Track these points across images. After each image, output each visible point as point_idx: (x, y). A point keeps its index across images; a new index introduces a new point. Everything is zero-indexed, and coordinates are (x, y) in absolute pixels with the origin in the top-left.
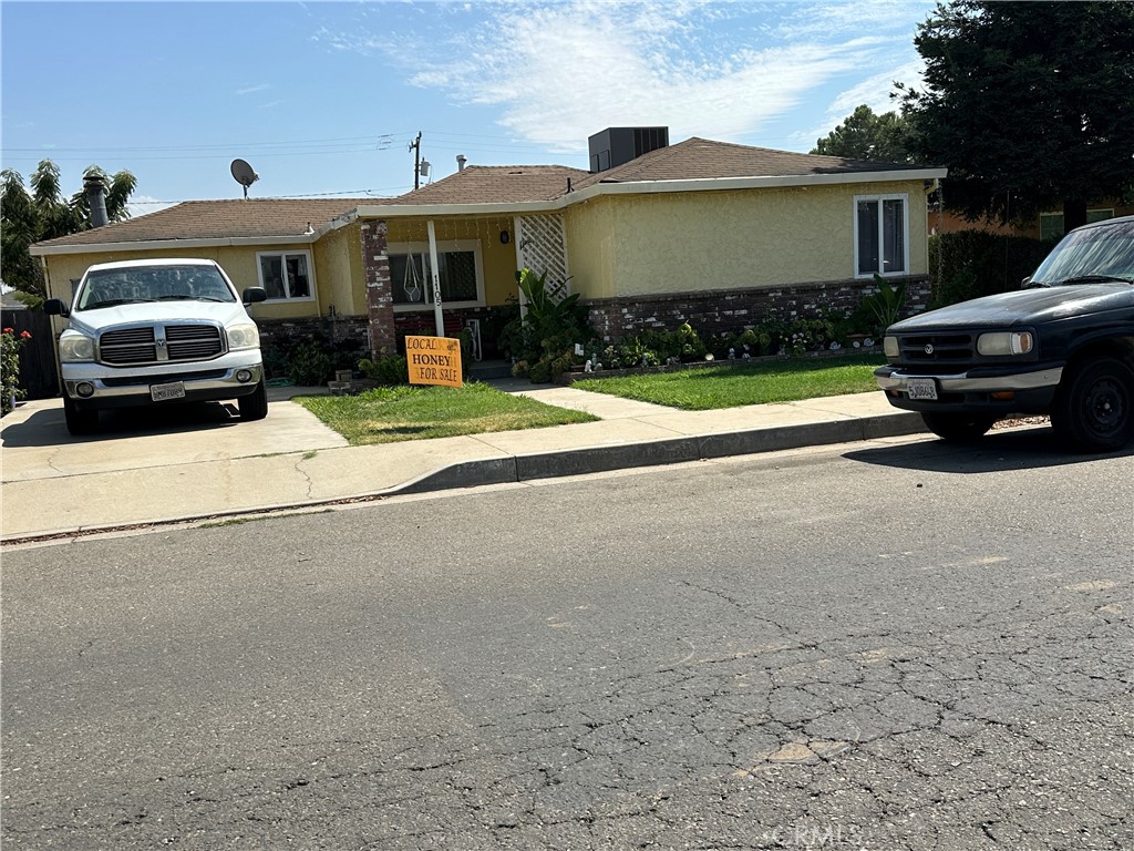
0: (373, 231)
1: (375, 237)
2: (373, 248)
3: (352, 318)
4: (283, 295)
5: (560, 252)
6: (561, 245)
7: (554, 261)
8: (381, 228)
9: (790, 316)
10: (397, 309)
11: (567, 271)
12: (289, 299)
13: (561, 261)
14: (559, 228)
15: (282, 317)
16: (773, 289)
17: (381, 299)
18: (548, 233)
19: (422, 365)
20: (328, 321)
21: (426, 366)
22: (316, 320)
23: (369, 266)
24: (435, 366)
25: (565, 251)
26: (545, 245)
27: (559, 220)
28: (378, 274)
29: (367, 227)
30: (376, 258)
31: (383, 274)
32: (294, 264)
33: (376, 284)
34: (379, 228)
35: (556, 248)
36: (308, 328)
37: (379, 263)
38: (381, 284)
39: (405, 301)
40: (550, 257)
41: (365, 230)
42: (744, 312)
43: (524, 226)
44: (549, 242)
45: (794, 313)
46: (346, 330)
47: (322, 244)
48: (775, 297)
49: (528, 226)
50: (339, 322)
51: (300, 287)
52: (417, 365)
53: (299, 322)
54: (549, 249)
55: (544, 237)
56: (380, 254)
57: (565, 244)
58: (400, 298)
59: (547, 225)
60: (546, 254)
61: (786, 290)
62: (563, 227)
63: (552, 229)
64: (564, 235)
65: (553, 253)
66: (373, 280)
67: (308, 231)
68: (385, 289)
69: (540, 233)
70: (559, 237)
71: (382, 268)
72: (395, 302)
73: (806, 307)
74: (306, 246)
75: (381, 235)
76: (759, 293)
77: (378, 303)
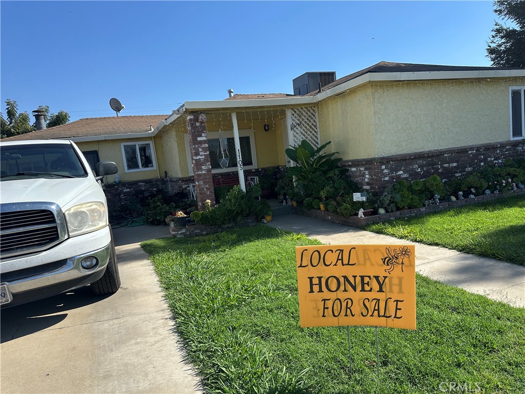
0: (196, 120)
1: (198, 124)
2: (196, 133)
3: (180, 179)
4: (137, 167)
5: (315, 131)
6: (315, 126)
7: (311, 137)
8: (202, 117)
9: (480, 166)
10: (214, 171)
11: (319, 143)
12: (141, 169)
13: (316, 137)
14: (314, 116)
15: (138, 179)
16: (472, 148)
17: (203, 167)
18: (308, 119)
19: (326, 294)
20: (164, 180)
21: (333, 296)
22: (157, 180)
23: (194, 144)
24: (351, 293)
25: (318, 130)
26: (306, 127)
27: (314, 111)
28: (200, 150)
29: (192, 117)
30: (199, 139)
31: (204, 150)
32: (143, 149)
33: (200, 157)
34: (200, 117)
35: (313, 129)
36: (153, 185)
37: (201, 142)
38: (203, 157)
39: (218, 166)
40: (309, 135)
41: (190, 120)
42: (455, 164)
43: (293, 115)
44: (308, 125)
45: (482, 164)
46: (177, 187)
47: (160, 136)
48: (472, 153)
49: (295, 115)
50: (171, 181)
51: (147, 162)
52: (316, 295)
53: (147, 182)
54: (309, 130)
55: (305, 122)
56: (201, 136)
57: (318, 126)
58: (215, 165)
59: (307, 114)
60: (307, 133)
61: (478, 149)
62: (316, 115)
63: (310, 116)
64: (317, 120)
65: (311, 132)
66: (197, 154)
67: (151, 130)
68: (206, 160)
69: (303, 120)
70: (314, 121)
71: (203, 146)
72: (213, 168)
73: (489, 159)
74: (150, 138)
75: (202, 122)
76: (463, 151)
77: (202, 170)
